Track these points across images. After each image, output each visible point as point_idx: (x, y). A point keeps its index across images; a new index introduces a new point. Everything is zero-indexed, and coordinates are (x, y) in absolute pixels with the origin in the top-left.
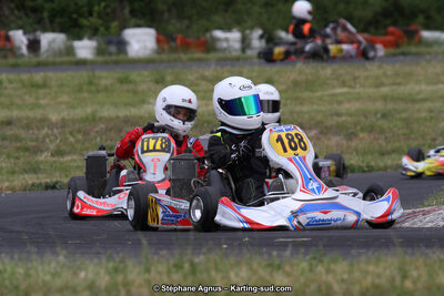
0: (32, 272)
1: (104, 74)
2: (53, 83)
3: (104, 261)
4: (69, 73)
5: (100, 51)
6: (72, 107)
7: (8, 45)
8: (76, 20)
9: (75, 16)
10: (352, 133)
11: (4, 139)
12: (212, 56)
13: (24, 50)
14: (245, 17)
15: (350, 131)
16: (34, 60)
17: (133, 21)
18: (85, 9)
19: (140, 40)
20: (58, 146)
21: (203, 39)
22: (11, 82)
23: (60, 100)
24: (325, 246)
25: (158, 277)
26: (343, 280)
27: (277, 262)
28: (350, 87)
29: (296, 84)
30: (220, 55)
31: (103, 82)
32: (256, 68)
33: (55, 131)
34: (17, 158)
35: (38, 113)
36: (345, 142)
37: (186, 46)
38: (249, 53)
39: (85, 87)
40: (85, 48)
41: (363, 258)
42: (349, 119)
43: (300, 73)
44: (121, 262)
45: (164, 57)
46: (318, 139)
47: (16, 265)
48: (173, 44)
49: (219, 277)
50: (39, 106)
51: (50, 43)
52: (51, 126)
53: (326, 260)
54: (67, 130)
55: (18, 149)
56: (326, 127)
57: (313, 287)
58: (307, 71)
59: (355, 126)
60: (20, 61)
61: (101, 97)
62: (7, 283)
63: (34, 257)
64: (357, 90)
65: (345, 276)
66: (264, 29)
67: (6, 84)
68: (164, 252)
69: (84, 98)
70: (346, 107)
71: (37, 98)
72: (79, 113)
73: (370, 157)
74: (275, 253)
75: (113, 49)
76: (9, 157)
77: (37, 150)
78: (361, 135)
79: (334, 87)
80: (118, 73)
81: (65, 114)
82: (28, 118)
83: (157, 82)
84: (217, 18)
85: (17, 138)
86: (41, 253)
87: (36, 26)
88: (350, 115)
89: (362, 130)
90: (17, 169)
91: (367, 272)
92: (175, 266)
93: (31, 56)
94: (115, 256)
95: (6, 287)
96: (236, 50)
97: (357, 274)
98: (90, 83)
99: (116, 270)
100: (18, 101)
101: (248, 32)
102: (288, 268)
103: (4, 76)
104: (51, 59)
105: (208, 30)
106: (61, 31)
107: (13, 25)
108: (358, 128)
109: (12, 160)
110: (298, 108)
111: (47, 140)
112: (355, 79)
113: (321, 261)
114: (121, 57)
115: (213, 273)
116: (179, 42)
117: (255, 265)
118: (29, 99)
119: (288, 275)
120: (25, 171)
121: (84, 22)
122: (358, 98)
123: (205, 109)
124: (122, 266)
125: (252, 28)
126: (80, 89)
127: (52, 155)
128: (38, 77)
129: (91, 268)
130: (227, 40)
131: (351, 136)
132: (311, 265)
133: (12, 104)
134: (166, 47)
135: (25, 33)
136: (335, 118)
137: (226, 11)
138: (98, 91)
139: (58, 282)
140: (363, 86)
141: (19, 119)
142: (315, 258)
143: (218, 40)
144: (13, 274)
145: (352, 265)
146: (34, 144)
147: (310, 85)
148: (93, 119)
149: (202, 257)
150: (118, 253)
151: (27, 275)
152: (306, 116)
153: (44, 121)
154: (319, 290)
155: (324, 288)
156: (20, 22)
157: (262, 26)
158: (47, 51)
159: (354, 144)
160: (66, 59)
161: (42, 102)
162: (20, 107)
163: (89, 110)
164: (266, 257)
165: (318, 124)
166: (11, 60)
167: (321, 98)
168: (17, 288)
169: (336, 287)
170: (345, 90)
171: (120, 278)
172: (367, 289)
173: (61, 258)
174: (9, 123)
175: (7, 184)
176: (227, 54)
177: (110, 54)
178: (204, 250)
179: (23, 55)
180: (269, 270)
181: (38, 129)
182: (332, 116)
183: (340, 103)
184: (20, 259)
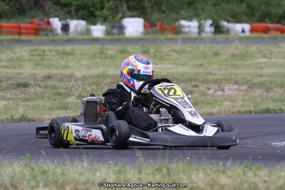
0: (66, 172)
1: (110, 47)
2: (78, 52)
3: (112, 166)
4: (88, 46)
5: (108, 33)
6: (90, 68)
7: (49, 28)
8: (93, 12)
9: (92, 9)
10: (270, 88)
11: (46, 87)
12: (179, 37)
13: (59, 31)
14: (201, 12)
15: (268, 86)
16: (66, 37)
17: (129, 13)
18: (99, 6)
19: (134, 26)
20: (81, 93)
21: (174, 26)
22: (51, 51)
23: (82, 63)
24: (253, 159)
25: (146, 176)
26: (265, 181)
27: (222, 169)
28: (269, 58)
29: (233, 56)
30: (185, 36)
31: (109, 52)
32: (208, 45)
33: (79, 83)
34: (54, 100)
35: (68, 72)
36: (265, 94)
37: (163, 30)
38: (203, 35)
39: (98, 55)
40: (98, 30)
41: (278, 167)
42: (268, 79)
43: (236, 49)
44: (122, 167)
45: (148, 37)
46: (248, 91)
47: (56, 167)
48: (155, 29)
49: (185, 178)
50: (69, 67)
51: (76, 27)
52: (76, 79)
53: (254, 168)
54: (86, 82)
55: (55, 94)
56: (252, 84)
57: (246, 185)
58: (241, 48)
59: (272, 83)
60: (56, 38)
61: (108, 61)
62: (50, 178)
63: (67, 162)
64: (273, 60)
65: (266, 179)
66: (213, 20)
67: (47, 53)
68: (151, 161)
69: (98, 63)
70: (266, 71)
71: (67, 62)
72: (95, 72)
73: (281, 103)
74: (221, 163)
75: (115, 31)
76: (49, 99)
77: (67, 95)
78: (275, 89)
79: (258, 58)
80: (119, 47)
81: (85, 72)
82: (62, 74)
83: (144, 53)
84: (183, 13)
85: (54, 87)
86: (72, 160)
87: (67, 16)
88: (269, 76)
89: (276, 86)
90: (54, 107)
91: (280, 177)
92: (157, 170)
93: (64, 34)
94: (119, 163)
95: (50, 181)
96: (195, 33)
97: (273, 177)
98: (101, 53)
99: (120, 172)
100: (55, 63)
101: (202, 22)
102: (229, 173)
103: (46, 48)
104: (76, 37)
105: (177, 20)
106: (83, 19)
107: (52, 15)
108: (274, 85)
109: (51, 101)
110: (235, 71)
111: (74, 89)
112: (271, 53)
113: (250, 169)
114: (121, 37)
115: (182, 175)
116: (158, 27)
117: (208, 170)
118: (62, 63)
119: (229, 177)
120: (59, 108)
121: (98, 13)
122: (274, 65)
123: (175, 70)
124: (123, 169)
125: (205, 19)
126: (94, 57)
127: (77, 99)
128: (68, 48)
129: (104, 170)
130: (189, 27)
131: (268, 90)
132: (244, 171)
133: (51, 65)
134: (150, 30)
135: (60, 20)
136: (259, 78)
137: (189, 8)
138: (106, 58)
139: (83, 179)
140: (276, 58)
141: (56, 75)
142: (247, 167)
143: (184, 26)
144: (54, 173)
145: (270, 172)
146: (65, 91)
147: (242, 57)
148: (103, 76)
149: (175, 164)
150: (120, 161)
151: (63, 174)
152: (240, 77)
153: (71, 77)
154: (250, 187)
155: (252, 186)
156: (57, 13)
157: (212, 18)
158: (74, 31)
159: (271, 95)
160: (86, 37)
161: (71, 64)
162: (56, 67)
163: (100, 70)
164: (215, 165)
165: (247, 82)
166: (51, 37)
167: (250, 65)
168: (56, 182)
169: (261, 185)
170: (265, 60)
171: (122, 177)
172: (281, 187)
173: (85, 164)
174: (49, 77)
175: (48, 116)
176: (189, 36)
177: (114, 34)
178: (176, 160)
179: (58, 34)
180: (217, 173)
181: (68, 81)
182: (256, 76)
183: (261, 68)
184: (59, 164)
